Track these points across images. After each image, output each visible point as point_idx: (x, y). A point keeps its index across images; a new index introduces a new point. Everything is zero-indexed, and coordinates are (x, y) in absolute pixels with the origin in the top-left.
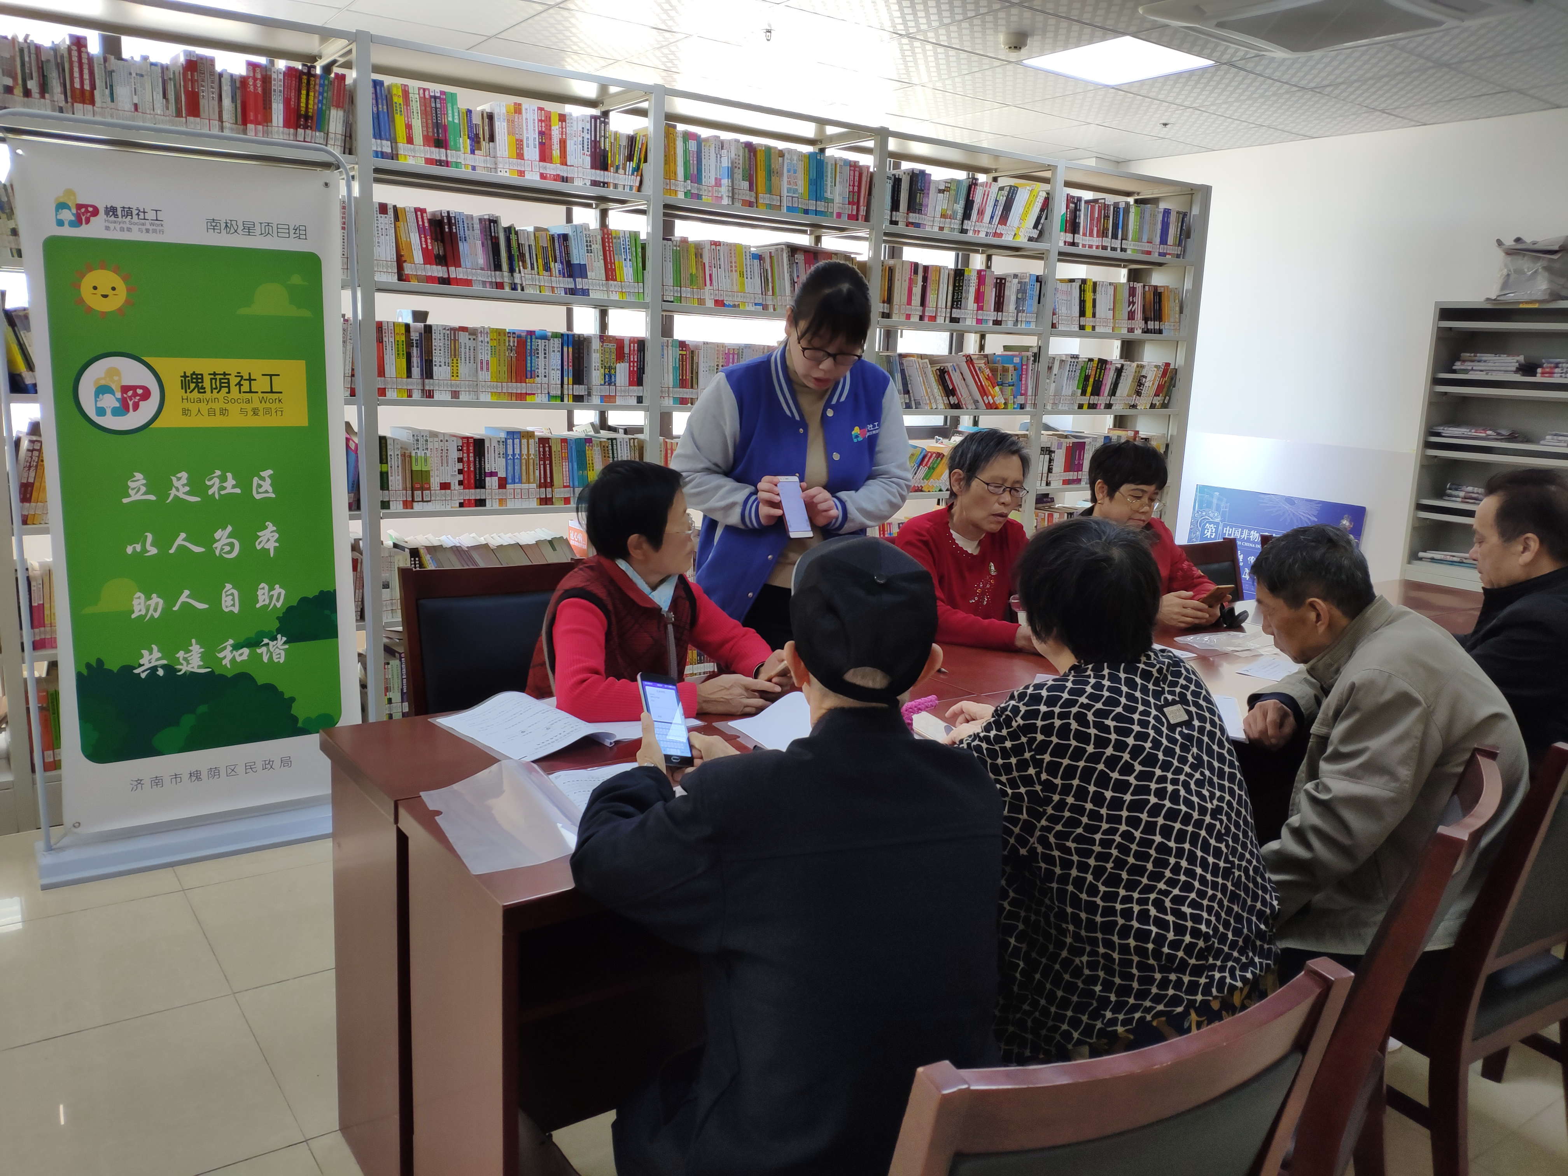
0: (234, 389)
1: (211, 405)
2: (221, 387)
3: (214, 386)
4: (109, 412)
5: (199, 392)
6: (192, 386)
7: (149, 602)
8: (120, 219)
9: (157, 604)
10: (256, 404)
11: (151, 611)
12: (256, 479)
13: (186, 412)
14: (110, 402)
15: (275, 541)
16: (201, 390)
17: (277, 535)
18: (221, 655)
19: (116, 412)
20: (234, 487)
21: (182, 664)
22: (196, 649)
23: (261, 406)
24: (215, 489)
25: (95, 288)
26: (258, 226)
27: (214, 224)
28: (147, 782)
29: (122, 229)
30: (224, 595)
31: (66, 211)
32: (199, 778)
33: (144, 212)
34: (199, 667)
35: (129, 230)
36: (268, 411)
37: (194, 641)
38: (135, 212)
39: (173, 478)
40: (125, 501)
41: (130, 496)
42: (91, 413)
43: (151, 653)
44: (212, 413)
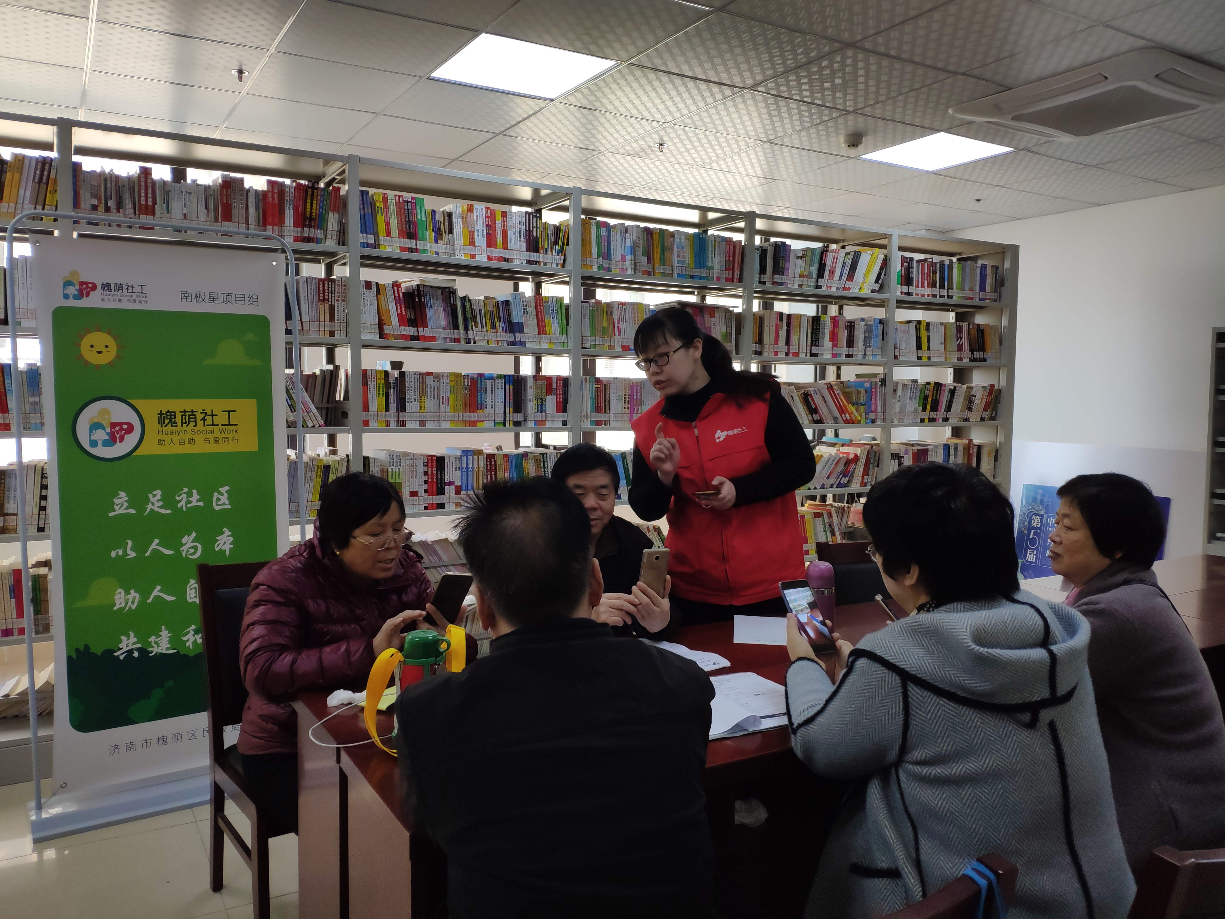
0: (200, 423)
1: (181, 436)
2: (189, 422)
3: (184, 421)
4: (100, 443)
5: (172, 426)
6: (167, 421)
7: (128, 597)
8: (113, 292)
9: (135, 597)
10: (217, 434)
11: (129, 604)
12: (216, 494)
13: (161, 442)
14: (101, 435)
15: (230, 544)
16: (174, 424)
17: (232, 539)
18: (185, 639)
19: (106, 444)
20: (198, 501)
21: (153, 647)
22: (165, 634)
23: (221, 436)
24: (183, 503)
25: (92, 346)
26: (221, 296)
27: (186, 295)
28: (123, 748)
29: (115, 300)
30: (188, 589)
31: (71, 287)
32: (165, 742)
33: (132, 287)
34: (167, 649)
35: (120, 301)
36: (226, 440)
37: (163, 627)
38: (125, 287)
39: (150, 496)
40: (111, 514)
41: (115, 511)
42: (86, 445)
43: (128, 639)
44: (182, 442)
